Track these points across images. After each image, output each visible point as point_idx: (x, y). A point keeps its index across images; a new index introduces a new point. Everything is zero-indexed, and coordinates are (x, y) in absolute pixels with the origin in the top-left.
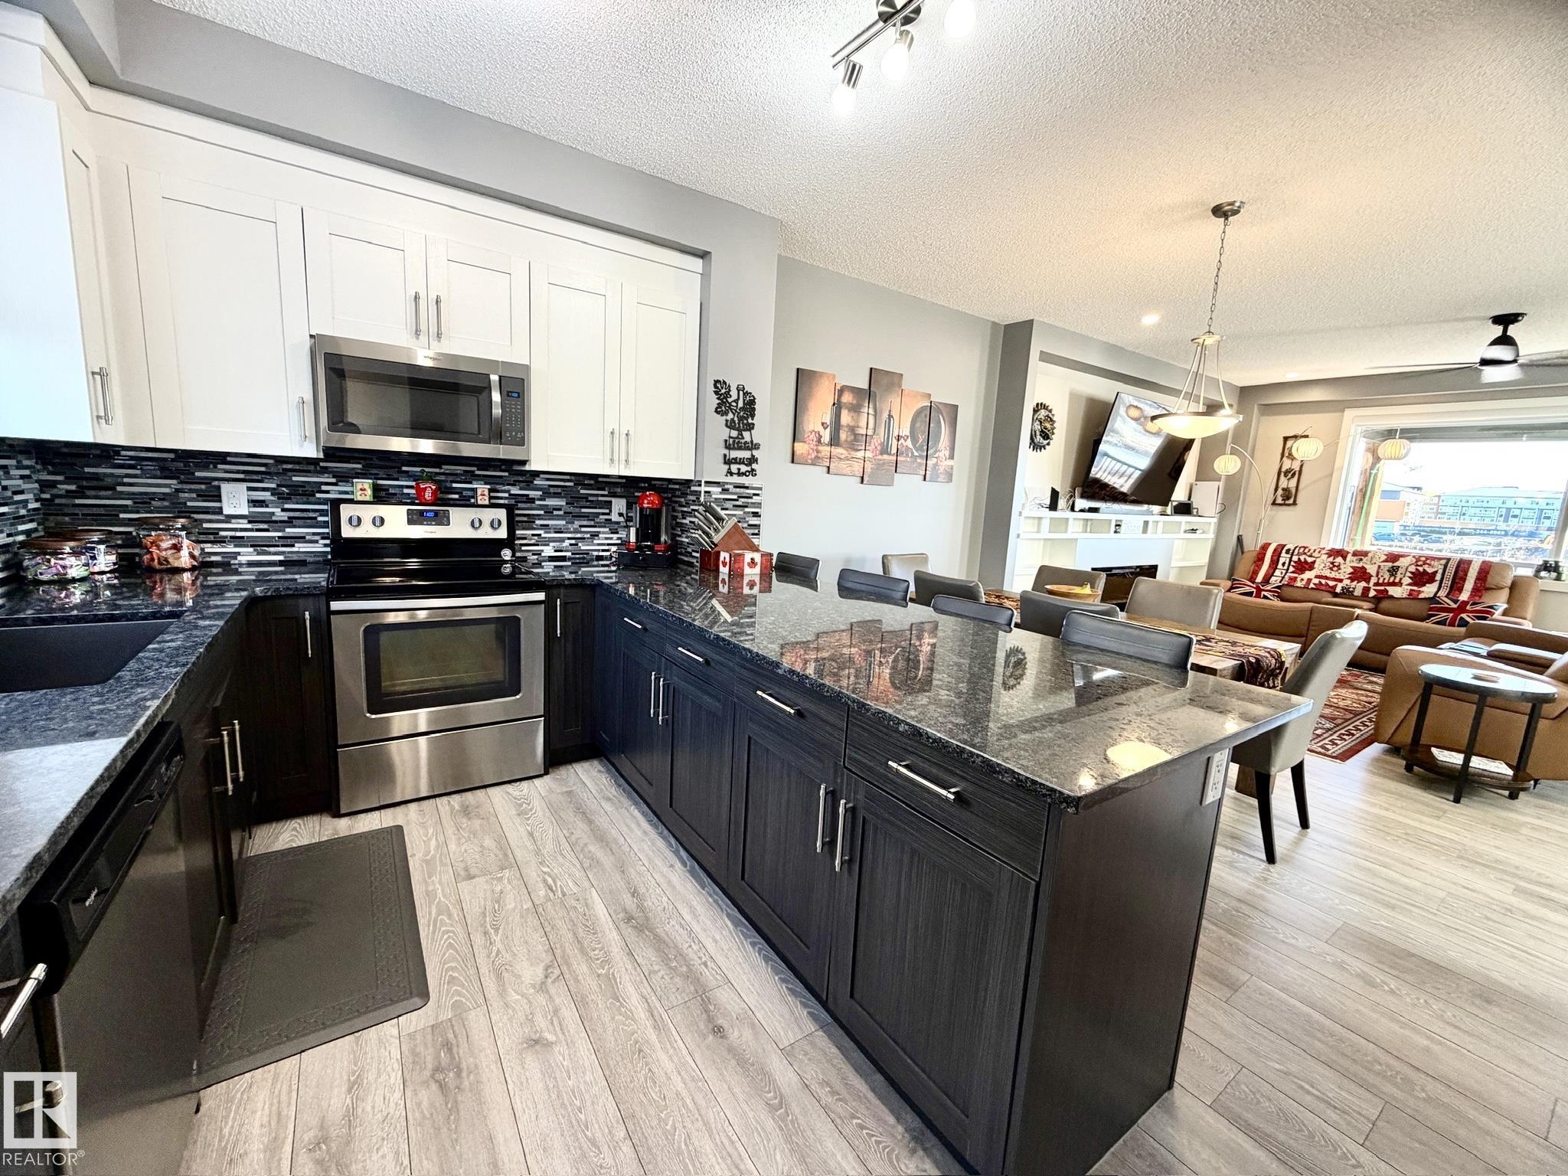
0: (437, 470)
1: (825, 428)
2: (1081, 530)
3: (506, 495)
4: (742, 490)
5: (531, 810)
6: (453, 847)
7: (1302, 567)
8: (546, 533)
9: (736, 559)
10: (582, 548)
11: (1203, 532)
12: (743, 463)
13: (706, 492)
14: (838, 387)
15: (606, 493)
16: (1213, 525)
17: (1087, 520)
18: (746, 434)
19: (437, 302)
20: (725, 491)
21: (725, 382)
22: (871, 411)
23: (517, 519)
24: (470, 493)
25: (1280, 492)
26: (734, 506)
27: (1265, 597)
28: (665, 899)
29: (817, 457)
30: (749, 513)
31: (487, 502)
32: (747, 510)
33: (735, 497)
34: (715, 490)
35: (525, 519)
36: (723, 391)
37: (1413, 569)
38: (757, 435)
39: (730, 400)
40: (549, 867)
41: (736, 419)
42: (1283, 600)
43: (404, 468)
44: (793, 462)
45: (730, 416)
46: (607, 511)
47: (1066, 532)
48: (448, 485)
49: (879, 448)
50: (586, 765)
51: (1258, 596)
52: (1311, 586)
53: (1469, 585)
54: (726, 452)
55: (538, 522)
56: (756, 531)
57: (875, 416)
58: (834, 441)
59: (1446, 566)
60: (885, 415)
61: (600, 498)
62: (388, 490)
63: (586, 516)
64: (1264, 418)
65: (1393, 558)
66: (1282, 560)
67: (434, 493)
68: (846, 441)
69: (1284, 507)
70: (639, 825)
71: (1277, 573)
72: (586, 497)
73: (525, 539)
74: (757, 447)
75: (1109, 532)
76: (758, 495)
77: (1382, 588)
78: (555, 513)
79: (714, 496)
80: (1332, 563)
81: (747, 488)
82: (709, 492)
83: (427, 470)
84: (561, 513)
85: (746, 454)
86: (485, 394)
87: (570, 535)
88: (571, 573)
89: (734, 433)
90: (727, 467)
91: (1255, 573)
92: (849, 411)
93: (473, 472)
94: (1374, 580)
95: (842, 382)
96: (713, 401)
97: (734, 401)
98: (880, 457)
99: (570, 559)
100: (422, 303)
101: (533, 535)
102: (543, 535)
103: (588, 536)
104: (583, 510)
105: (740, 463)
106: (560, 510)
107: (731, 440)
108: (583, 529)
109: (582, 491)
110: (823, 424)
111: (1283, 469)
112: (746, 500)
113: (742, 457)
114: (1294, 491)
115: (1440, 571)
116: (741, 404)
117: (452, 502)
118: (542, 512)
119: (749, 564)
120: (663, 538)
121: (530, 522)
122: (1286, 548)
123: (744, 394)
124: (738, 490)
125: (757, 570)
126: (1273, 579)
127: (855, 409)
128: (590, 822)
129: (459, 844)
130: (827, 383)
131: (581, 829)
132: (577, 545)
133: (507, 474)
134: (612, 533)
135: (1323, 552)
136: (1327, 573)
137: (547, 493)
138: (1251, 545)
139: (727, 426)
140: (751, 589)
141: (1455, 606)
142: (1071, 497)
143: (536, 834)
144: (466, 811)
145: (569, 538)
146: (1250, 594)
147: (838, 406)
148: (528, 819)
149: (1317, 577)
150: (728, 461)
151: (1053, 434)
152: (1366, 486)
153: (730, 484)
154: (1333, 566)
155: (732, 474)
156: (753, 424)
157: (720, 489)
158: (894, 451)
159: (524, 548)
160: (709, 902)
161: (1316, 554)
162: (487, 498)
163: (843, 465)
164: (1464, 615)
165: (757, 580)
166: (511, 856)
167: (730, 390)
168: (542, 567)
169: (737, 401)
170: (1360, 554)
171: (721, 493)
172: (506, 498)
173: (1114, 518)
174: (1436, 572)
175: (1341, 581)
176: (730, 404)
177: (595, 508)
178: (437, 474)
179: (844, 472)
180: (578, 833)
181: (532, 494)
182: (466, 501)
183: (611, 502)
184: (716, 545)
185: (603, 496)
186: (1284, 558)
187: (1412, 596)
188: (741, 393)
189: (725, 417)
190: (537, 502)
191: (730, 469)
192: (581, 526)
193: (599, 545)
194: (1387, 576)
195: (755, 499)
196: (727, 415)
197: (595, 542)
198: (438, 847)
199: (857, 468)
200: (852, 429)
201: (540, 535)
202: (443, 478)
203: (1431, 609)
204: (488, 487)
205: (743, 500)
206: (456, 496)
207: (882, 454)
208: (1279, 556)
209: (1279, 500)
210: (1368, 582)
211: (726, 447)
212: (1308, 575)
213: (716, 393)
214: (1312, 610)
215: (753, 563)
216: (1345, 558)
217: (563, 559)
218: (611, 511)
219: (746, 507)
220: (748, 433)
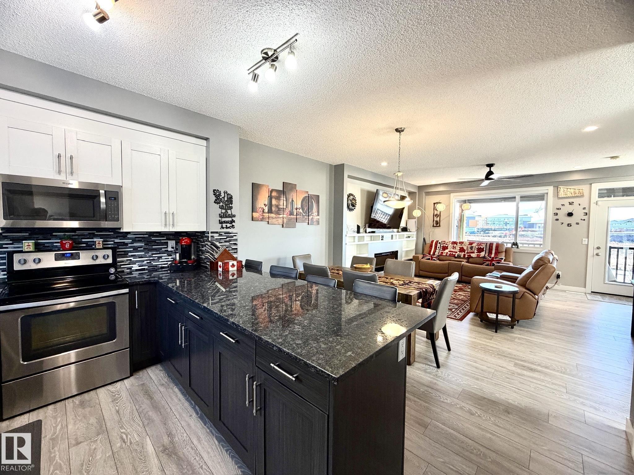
0: (73, 234)
1: (266, 206)
2: (370, 240)
3: (113, 243)
4: (228, 234)
5: (121, 397)
6: (70, 427)
7: (445, 248)
8: (133, 259)
9: (226, 265)
10: (153, 264)
11: (412, 238)
12: (228, 223)
13: (211, 236)
14: (270, 190)
15: (165, 238)
16: (415, 235)
17: (372, 236)
18: (229, 212)
19: (71, 158)
20: (220, 235)
21: (218, 190)
22: (285, 199)
23: (118, 253)
24: (92, 243)
25: (435, 222)
26: (225, 241)
27: (434, 260)
28: (185, 435)
29: (263, 218)
30: (232, 244)
31: (101, 247)
32: (231, 242)
33: (225, 237)
34: (216, 236)
35: (123, 253)
36: (218, 194)
37: (477, 247)
38: (234, 211)
39: (221, 197)
40: (125, 429)
41: (224, 205)
42: (440, 260)
43: (54, 234)
44: (252, 220)
45: (221, 204)
46: (166, 246)
47: (364, 241)
48: (80, 240)
49: (289, 213)
50: (153, 368)
51: (432, 260)
52: (448, 255)
53: (494, 252)
54: (220, 219)
55: (130, 254)
56: (236, 251)
57: (286, 201)
58: (270, 211)
59: (486, 245)
60: (290, 200)
61: (162, 241)
62: (45, 245)
63: (155, 250)
64: (426, 197)
65: (471, 244)
66: (438, 246)
67: (70, 244)
68: (275, 211)
69: (437, 227)
70: (177, 396)
71: (437, 251)
72: (155, 241)
73: (123, 262)
74: (234, 216)
75: (379, 240)
76: (236, 236)
77: (469, 254)
78: (139, 249)
79: (215, 238)
80: (453, 246)
81: (231, 233)
82: (213, 236)
83: (67, 234)
84: (142, 249)
85: (230, 219)
86: (97, 198)
87: (147, 259)
88: (147, 276)
89: (224, 211)
90: (221, 225)
91: (430, 251)
92: (275, 199)
93: (94, 233)
94: (466, 252)
95: (271, 188)
96: (214, 198)
97: (223, 198)
98: (289, 216)
99: (147, 269)
100: (63, 159)
101: (127, 260)
102: (133, 260)
103: (157, 258)
104: (154, 247)
105: (227, 223)
106: (141, 247)
107: (222, 214)
108: (153, 255)
109: (153, 239)
110: (264, 204)
111: (435, 214)
112: (230, 238)
113: (228, 220)
114: (439, 222)
115: (485, 248)
116: (226, 199)
117: (82, 248)
118: (132, 249)
119: (231, 266)
120: (193, 257)
121: (125, 254)
122: (439, 242)
123: (227, 194)
124: (226, 234)
125: (235, 268)
126: (436, 253)
127: (278, 198)
128: (152, 398)
129: (75, 424)
130: (265, 189)
131: (146, 404)
132: (151, 263)
133: (113, 233)
134: (168, 256)
135: (450, 243)
136: (452, 250)
137: (134, 241)
138: (428, 241)
139: (220, 208)
140: (233, 276)
141: (490, 259)
142: (365, 227)
143: (121, 412)
144: (82, 404)
145: (146, 260)
146: (429, 259)
147: (270, 198)
148: (117, 403)
149: (449, 251)
150: (221, 223)
151: (356, 205)
152: (461, 218)
153: (223, 232)
154: (454, 248)
155: (223, 228)
156: (232, 207)
157: (218, 235)
158: (295, 214)
159: (122, 266)
160: (207, 432)
161: (448, 244)
162: (101, 245)
163: (274, 220)
164: (493, 262)
165: (235, 272)
166: (104, 426)
167: (221, 193)
168: (133, 274)
169: (224, 198)
170: (461, 243)
171: (218, 236)
172: (112, 244)
173: (381, 235)
174: (484, 248)
175: (456, 252)
176: (221, 199)
177: (160, 245)
178: (73, 235)
179: (275, 223)
180: (144, 406)
181: (126, 241)
182: (90, 247)
183: (168, 242)
184: (216, 259)
185: (163, 240)
186: (439, 245)
187: (478, 256)
188: (226, 194)
189: (219, 205)
190: (129, 245)
191: (222, 226)
192: (153, 254)
193: (162, 262)
194: (470, 250)
195: (235, 238)
196: (220, 204)
197: (160, 261)
198: (62, 427)
199: (280, 221)
200: (277, 206)
201: (131, 260)
202: (77, 237)
203: (484, 261)
204: (102, 240)
205: (229, 238)
206: (85, 245)
207: (290, 215)
208: (437, 245)
209: (435, 225)
210: (465, 252)
211: (220, 217)
212: (447, 251)
213: (214, 194)
214: (449, 263)
215: (233, 266)
216: (457, 244)
217: (144, 269)
218: (168, 246)
219: (231, 241)
220: (230, 210)
